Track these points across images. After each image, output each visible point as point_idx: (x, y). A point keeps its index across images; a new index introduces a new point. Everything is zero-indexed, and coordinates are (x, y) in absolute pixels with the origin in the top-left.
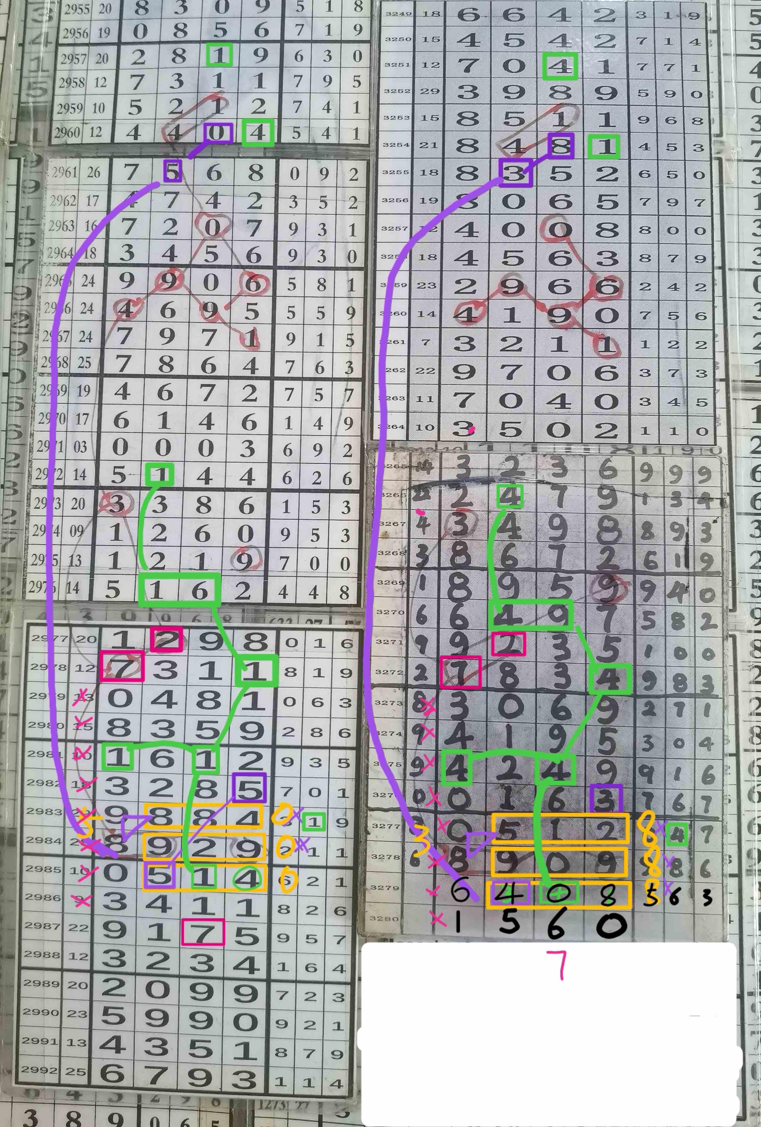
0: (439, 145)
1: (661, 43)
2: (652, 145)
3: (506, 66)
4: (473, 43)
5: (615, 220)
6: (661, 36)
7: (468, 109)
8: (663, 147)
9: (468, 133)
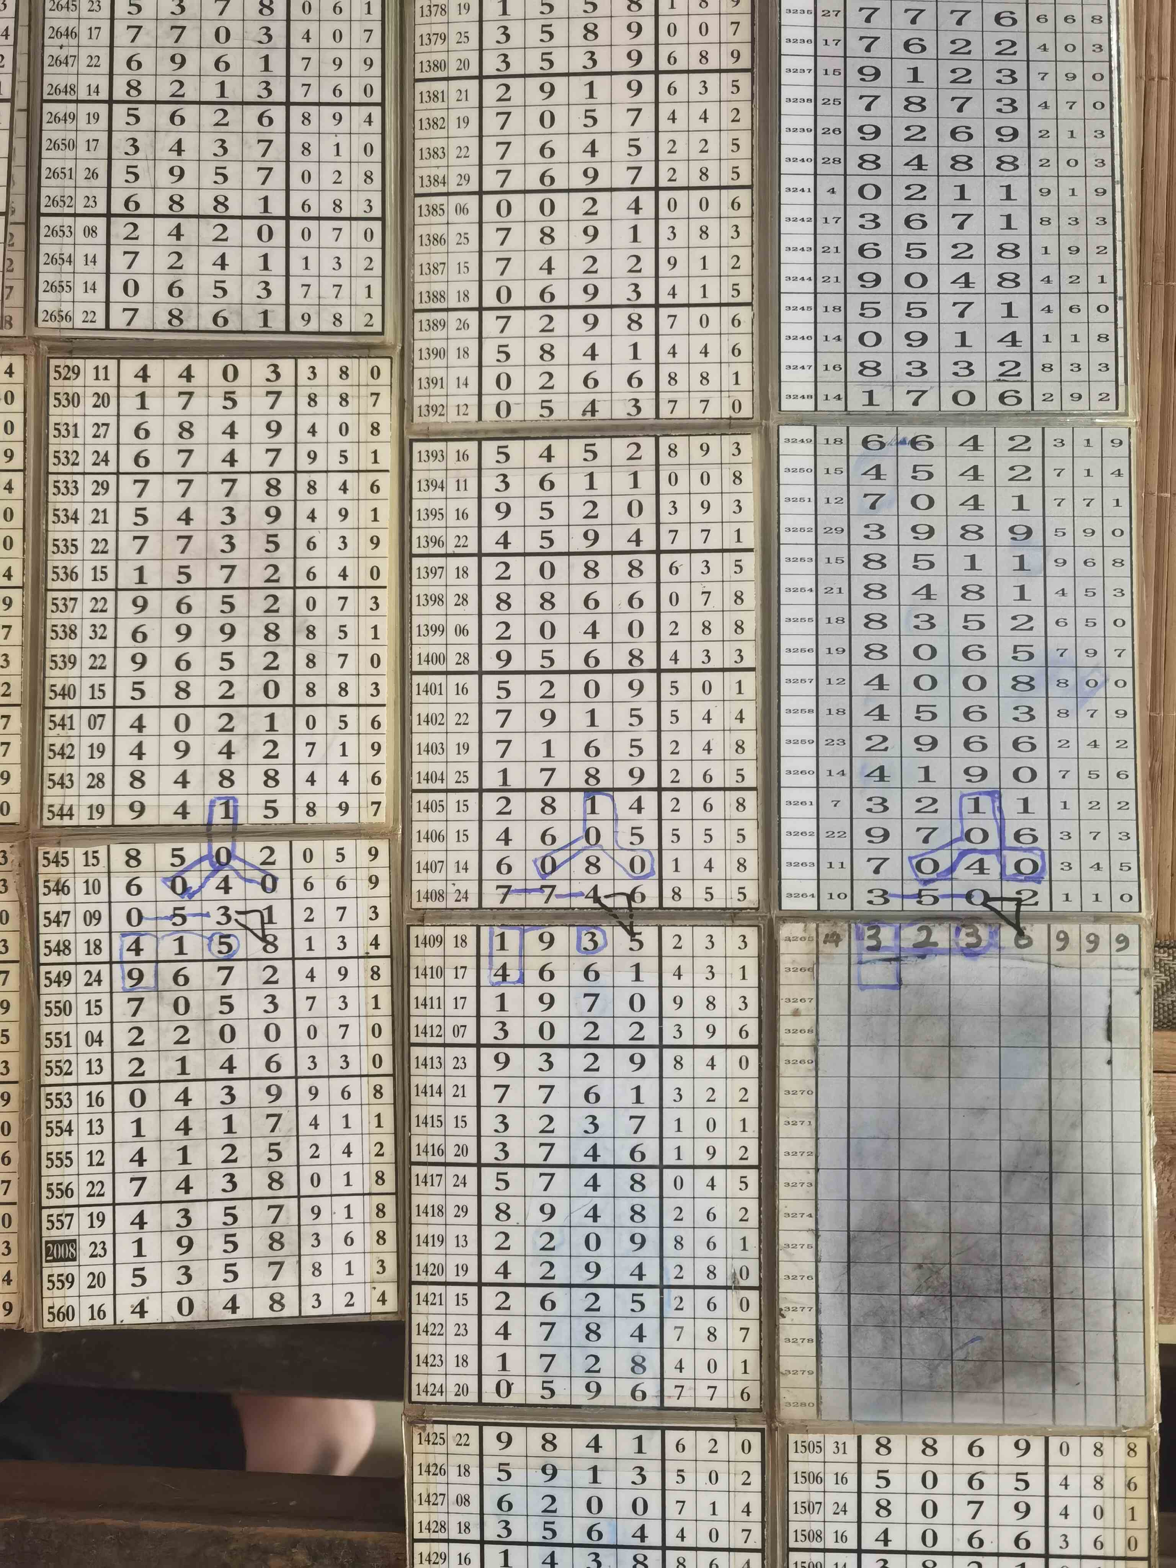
0: (845, 590)
1: (1080, 473)
2: (1069, 591)
3: (914, 502)
4: (878, 476)
5: (1031, 672)
6: (1081, 466)
7: (875, 551)
8: (1081, 592)
9: (876, 578)
